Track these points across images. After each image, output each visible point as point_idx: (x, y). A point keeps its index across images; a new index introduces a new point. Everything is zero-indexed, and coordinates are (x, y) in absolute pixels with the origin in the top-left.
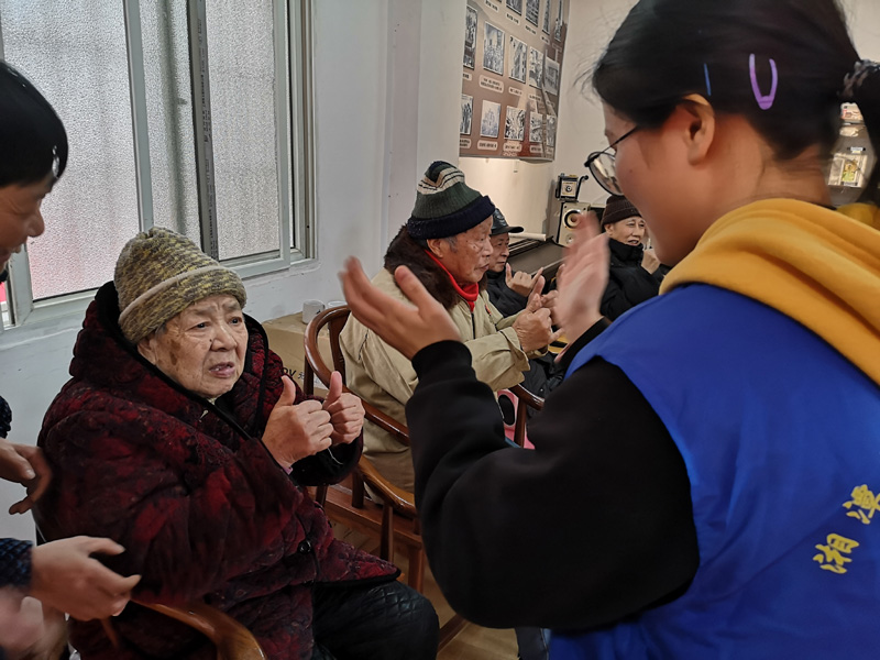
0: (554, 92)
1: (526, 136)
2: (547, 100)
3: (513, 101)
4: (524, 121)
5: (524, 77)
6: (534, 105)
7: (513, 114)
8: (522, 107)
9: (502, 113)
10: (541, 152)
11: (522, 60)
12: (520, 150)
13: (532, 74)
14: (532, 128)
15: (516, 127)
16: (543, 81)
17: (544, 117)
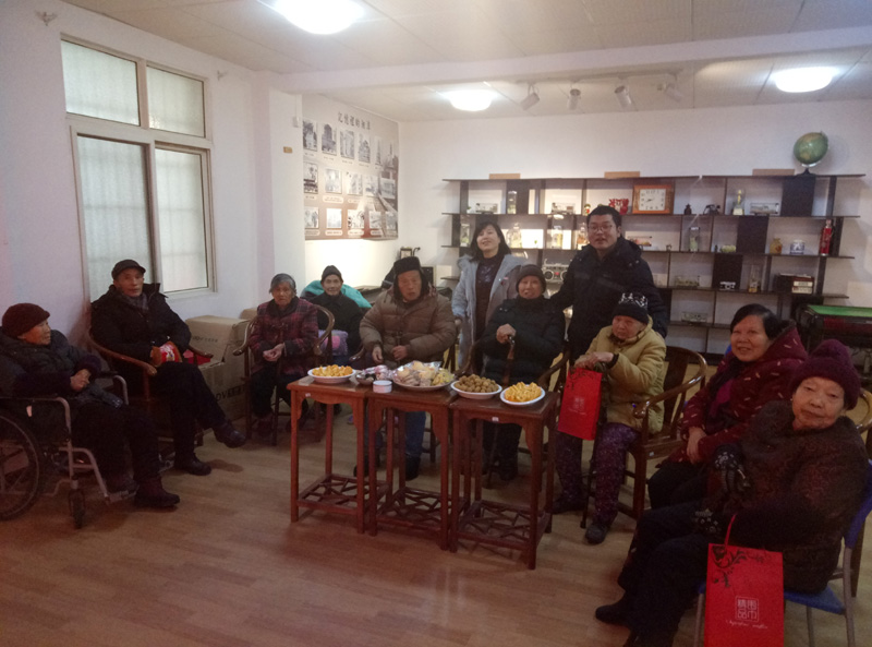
0: (393, 197)
1: (366, 225)
2: (385, 203)
3: (353, 207)
4: (364, 217)
5: (361, 193)
6: (373, 206)
7: (354, 214)
8: (361, 208)
9: (344, 214)
10: (382, 234)
11: (357, 183)
12: (363, 233)
13: (368, 190)
14: (371, 220)
15: (357, 222)
16: (380, 192)
17: (383, 213)
